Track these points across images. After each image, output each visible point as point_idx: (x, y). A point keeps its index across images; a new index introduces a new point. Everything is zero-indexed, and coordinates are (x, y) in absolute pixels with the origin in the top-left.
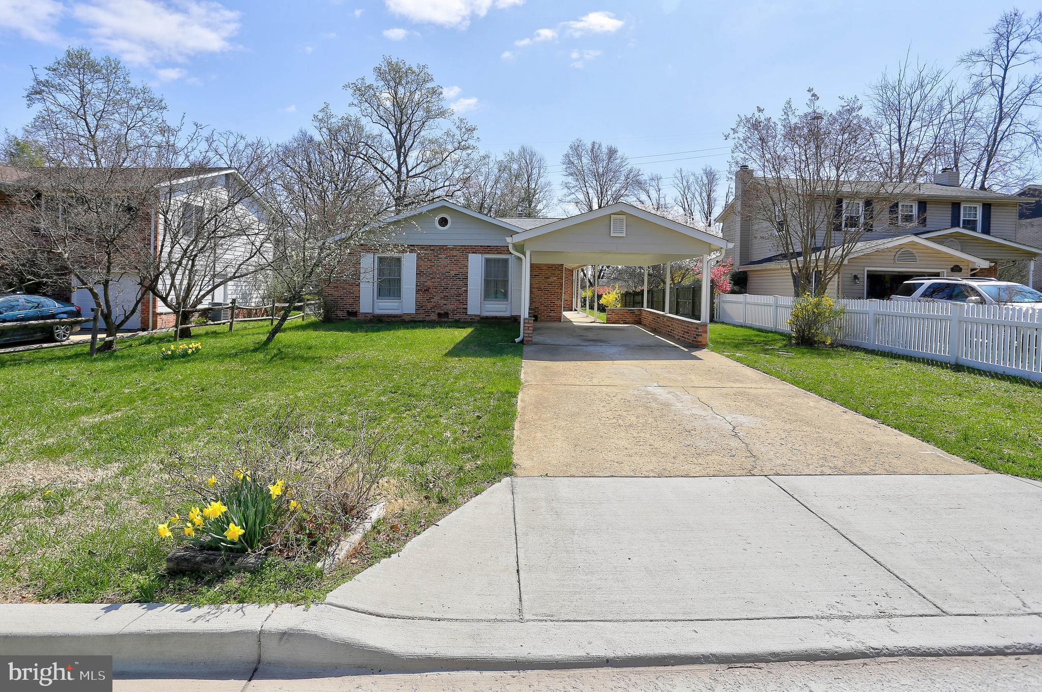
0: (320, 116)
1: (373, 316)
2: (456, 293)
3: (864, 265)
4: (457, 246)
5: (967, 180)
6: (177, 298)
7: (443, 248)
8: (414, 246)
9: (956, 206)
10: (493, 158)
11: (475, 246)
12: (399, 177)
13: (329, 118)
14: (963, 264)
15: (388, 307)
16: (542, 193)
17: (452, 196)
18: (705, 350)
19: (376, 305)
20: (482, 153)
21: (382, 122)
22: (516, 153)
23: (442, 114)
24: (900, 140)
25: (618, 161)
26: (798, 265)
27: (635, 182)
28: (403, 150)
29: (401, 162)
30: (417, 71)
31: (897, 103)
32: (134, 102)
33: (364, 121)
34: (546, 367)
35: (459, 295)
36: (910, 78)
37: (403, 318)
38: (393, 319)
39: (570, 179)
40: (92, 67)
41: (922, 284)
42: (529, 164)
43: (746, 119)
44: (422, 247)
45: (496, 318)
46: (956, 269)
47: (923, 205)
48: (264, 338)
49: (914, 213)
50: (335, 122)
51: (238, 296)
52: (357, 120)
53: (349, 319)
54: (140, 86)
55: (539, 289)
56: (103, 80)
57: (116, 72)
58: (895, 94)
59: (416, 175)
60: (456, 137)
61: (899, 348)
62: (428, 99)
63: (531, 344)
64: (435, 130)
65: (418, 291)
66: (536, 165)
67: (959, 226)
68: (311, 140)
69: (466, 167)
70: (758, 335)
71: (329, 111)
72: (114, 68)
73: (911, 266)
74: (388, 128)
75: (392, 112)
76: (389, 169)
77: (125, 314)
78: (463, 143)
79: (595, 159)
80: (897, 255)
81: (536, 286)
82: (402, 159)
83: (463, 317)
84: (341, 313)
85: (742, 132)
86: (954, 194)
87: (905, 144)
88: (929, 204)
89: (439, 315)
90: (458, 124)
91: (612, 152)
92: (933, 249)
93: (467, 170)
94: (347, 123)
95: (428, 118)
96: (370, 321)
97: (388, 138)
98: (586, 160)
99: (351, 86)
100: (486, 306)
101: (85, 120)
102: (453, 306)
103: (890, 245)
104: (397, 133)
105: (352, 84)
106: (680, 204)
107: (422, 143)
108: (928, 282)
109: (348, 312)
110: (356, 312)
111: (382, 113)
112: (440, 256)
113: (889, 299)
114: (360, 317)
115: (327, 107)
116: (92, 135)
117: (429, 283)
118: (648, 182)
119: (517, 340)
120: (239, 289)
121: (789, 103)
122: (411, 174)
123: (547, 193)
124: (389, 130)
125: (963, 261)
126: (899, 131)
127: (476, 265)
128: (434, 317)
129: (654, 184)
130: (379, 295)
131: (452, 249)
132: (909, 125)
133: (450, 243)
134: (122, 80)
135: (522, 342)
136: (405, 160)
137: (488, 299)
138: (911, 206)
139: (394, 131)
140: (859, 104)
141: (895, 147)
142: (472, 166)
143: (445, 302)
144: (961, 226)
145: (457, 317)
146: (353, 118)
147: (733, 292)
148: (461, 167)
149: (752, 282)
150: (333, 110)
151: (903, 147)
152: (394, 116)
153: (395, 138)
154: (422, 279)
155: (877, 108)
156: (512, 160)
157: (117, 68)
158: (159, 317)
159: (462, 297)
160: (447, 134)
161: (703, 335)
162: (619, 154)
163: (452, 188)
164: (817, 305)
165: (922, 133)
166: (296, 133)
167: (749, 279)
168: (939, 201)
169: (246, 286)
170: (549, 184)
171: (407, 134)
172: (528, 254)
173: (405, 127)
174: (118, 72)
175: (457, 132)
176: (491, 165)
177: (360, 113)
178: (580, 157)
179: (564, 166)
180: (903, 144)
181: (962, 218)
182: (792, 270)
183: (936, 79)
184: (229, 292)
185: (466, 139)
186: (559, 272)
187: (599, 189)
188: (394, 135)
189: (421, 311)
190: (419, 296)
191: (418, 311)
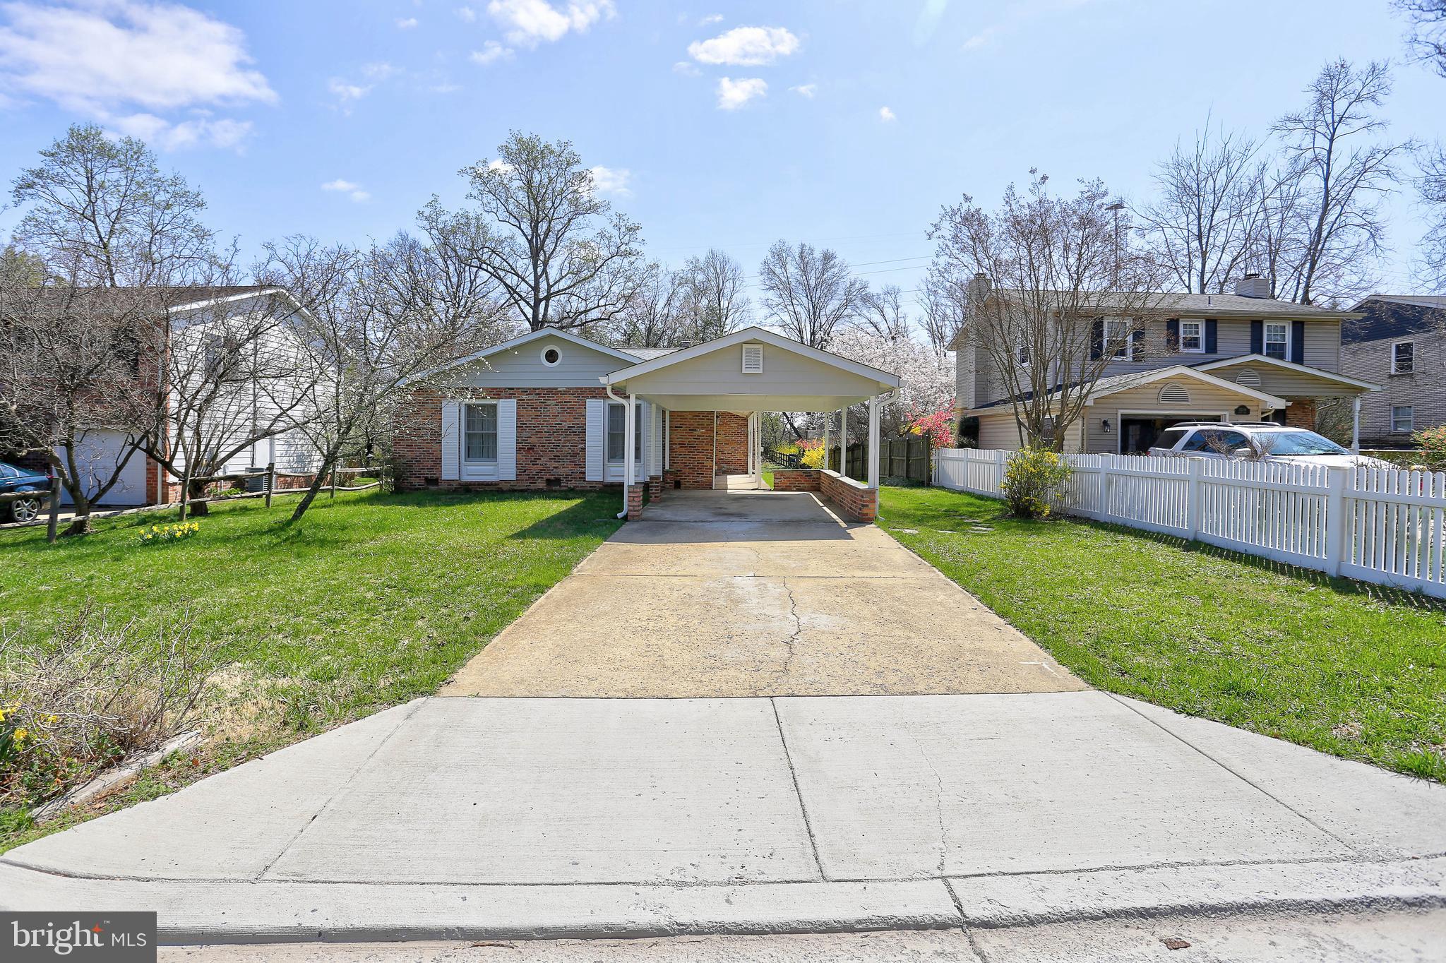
0: (427, 212)
1: (460, 484)
2: (571, 451)
3: (1120, 406)
4: (571, 388)
5: (1286, 291)
6: (188, 460)
7: (552, 392)
8: (513, 389)
9: (1256, 325)
10: (662, 267)
11: (595, 388)
12: (536, 295)
13: (438, 215)
14: (1251, 403)
15: (478, 471)
16: (738, 314)
17: (609, 319)
18: (873, 525)
19: (463, 468)
20: (649, 261)
21: (513, 220)
22: (702, 259)
23: (593, 208)
24: (1200, 237)
25: (836, 270)
26: (1026, 409)
27: (860, 297)
28: (542, 258)
29: (539, 274)
30: (557, 150)
31: (1194, 186)
32: (161, 197)
33: (488, 218)
34: (626, 552)
35: (575, 454)
36: (1212, 153)
37: (500, 486)
38: (487, 488)
39: (771, 294)
40: (106, 152)
41: (1183, 433)
42: (721, 274)
43: (953, 211)
44: (525, 391)
46: (1242, 410)
47: (1212, 323)
48: (290, 515)
49: (1200, 335)
50: (447, 219)
51: (291, 458)
52: (478, 218)
53: (428, 489)
54: (170, 176)
55: (682, 445)
56: (121, 169)
57: (138, 157)
58: (1192, 173)
59: (559, 291)
60: (613, 239)
61: (1134, 520)
62: (575, 188)
63: (638, 521)
64: (587, 229)
65: (519, 450)
66: (730, 275)
67: (1261, 353)
68: (413, 246)
69: (628, 279)
70: (971, 504)
71: (438, 206)
72: (136, 153)
73: (1181, 407)
74: (520, 228)
75: (527, 207)
76: (524, 286)
77: (100, 485)
78: (623, 248)
79: (804, 266)
80: (1162, 393)
81: (677, 441)
82: (540, 270)
83: (580, 484)
84: (417, 480)
85: (947, 229)
86: (1254, 309)
87: (1207, 242)
88: (1221, 323)
90: (615, 221)
91: (827, 258)
92: (1209, 384)
93: (630, 284)
94: (465, 223)
95: (576, 214)
96: (456, 491)
97: (522, 242)
98: (792, 269)
99: (469, 171)
100: (612, 469)
101: (94, 222)
102: (566, 470)
103: (1152, 379)
104: (533, 235)
105: (470, 168)
106: (927, 326)
107: (569, 248)
108: (1192, 430)
109: (426, 479)
110: (437, 479)
111: (511, 207)
112: (548, 403)
113: (1147, 453)
114: (443, 486)
115: (436, 200)
116: (104, 244)
117: (534, 439)
118: (882, 297)
119: (620, 515)
120: (293, 449)
121: (1011, 188)
122: (552, 290)
123: (745, 313)
124: (522, 231)
125: (1252, 399)
126: (1199, 224)
127: (595, 412)
128: (541, 484)
129: (890, 299)
130: (468, 455)
131: (565, 393)
132: (1212, 215)
133: (562, 385)
134: (145, 168)
135: (625, 518)
136: (544, 271)
137: (613, 460)
138: (1197, 326)
139: (528, 231)
140: (1102, 189)
141: (1195, 244)
142: (636, 279)
143: (556, 464)
144: (1265, 353)
145: (572, 485)
146: (472, 215)
147: (961, 446)
148: (622, 280)
149: (986, 431)
150: (444, 204)
151: (1204, 246)
152: (529, 212)
153: (530, 242)
154: (525, 434)
155: (1170, 193)
156: (696, 269)
157: (139, 152)
158: (170, 489)
159: (578, 456)
160: (602, 235)
161: (870, 505)
162: (837, 261)
163: (611, 309)
164: (1035, 463)
165: (1231, 226)
166: (393, 236)
167: (981, 427)
168: (1233, 319)
169: (302, 445)
170: (748, 301)
171: (547, 235)
172: (633, 398)
173: (543, 227)
174: (141, 158)
175: (615, 233)
176: (661, 276)
177: (481, 207)
178: (784, 266)
179: (762, 278)
180: (1204, 241)
181: (1265, 341)
182: (1017, 416)
183: (1245, 154)
184: (278, 454)
185: (627, 242)
186: (709, 422)
187: (811, 308)
188: (529, 238)
189: (524, 477)
190: (520, 456)
191: (520, 478)
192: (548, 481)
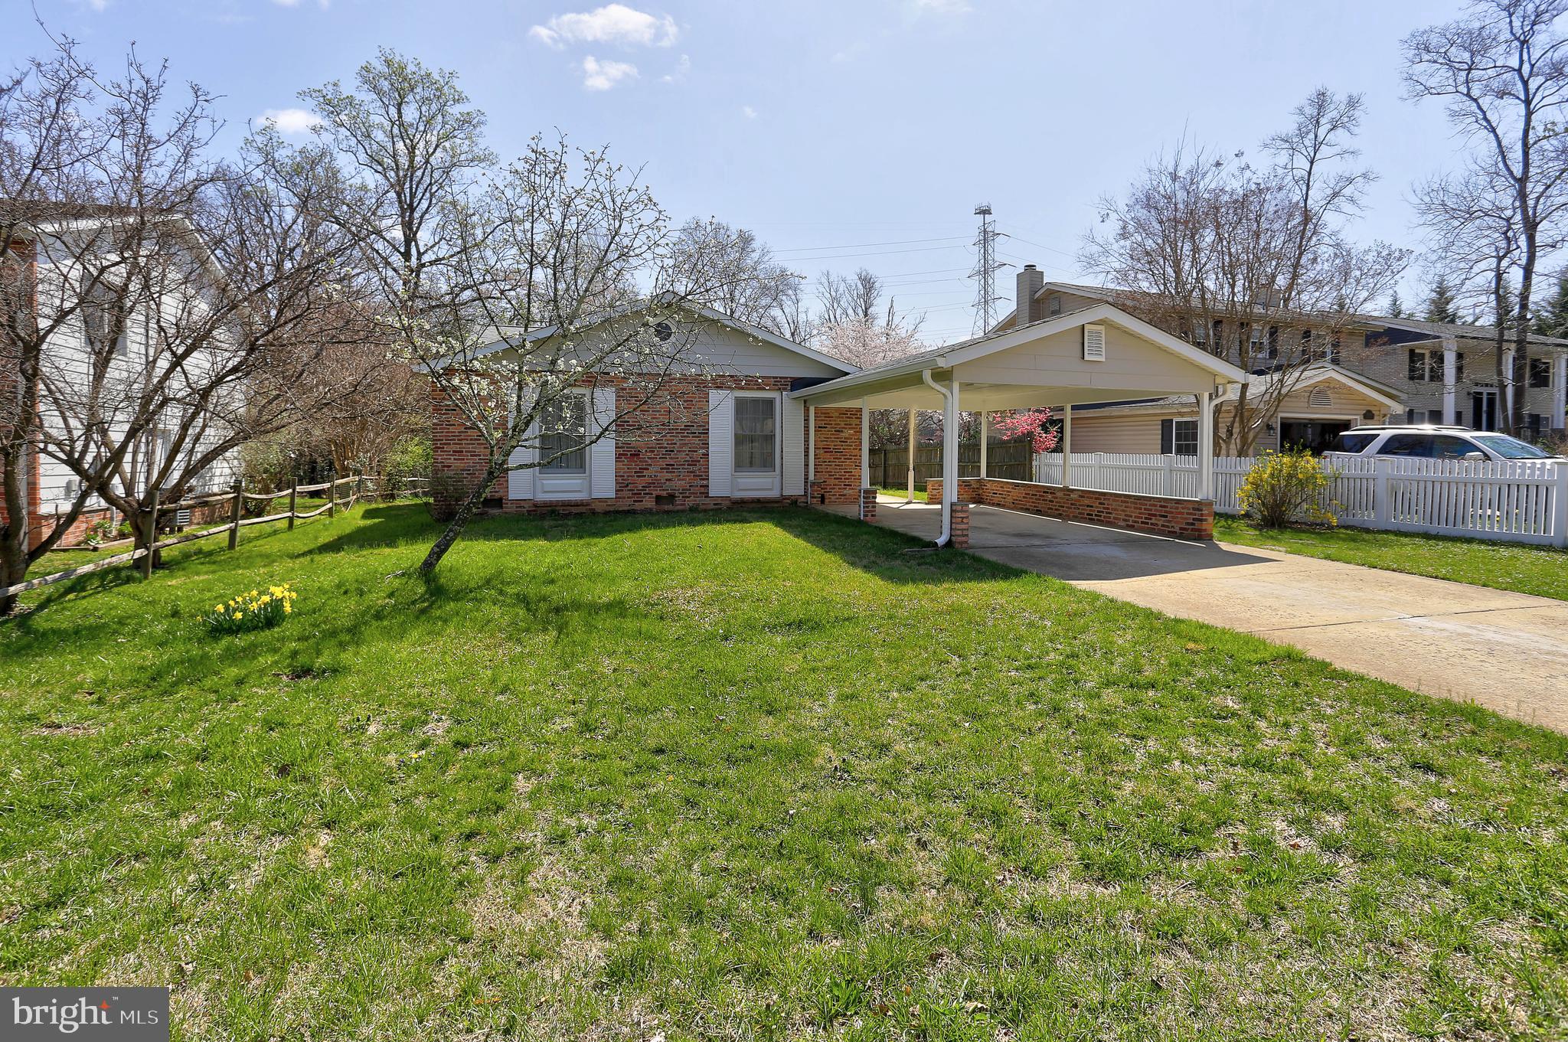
1: (535, 505)
2: (688, 458)
4: (689, 376)
8: (609, 373)
11: (720, 377)
14: (1375, 408)
15: (562, 487)
19: (539, 485)
35: (694, 463)
37: (592, 506)
38: (572, 510)
44: (625, 377)
45: (758, 501)
46: (1369, 415)
53: (487, 513)
55: (827, 450)
63: (967, 548)
65: (618, 457)
80: (1312, 396)
81: (821, 445)
83: (702, 501)
89: (659, 499)
96: (529, 514)
100: (741, 480)
102: (683, 482)
108: (1386, 434)
109: (485, 499)
110: (500, 499)
112: (659, 393)
114: (509, 508)
117: (638, 443)
119: (938, 542)
125: (1377, 405)
127: (721, 409)
128: (649, 503)
130: (546, 465)
131: (681, 381)
133: (676, 370)
135: (949, 544)
137: (743, 469)
143: (669, 476)
145: (690, 502)
154: (626, 436)
158: (45, 525)
159: (699, 465)
161: (1209, 519)
172: (956, 388)
186: (858, 422)
189: (626, 493)
190: (620, 465)
191: (620, 494)
192: (658, 499)
